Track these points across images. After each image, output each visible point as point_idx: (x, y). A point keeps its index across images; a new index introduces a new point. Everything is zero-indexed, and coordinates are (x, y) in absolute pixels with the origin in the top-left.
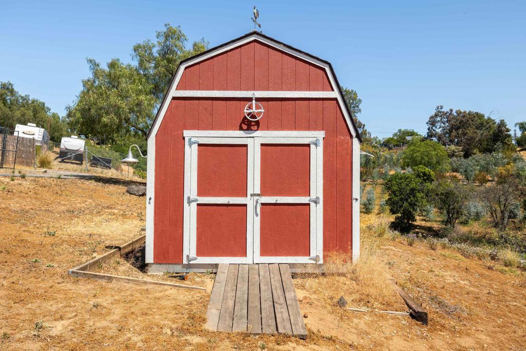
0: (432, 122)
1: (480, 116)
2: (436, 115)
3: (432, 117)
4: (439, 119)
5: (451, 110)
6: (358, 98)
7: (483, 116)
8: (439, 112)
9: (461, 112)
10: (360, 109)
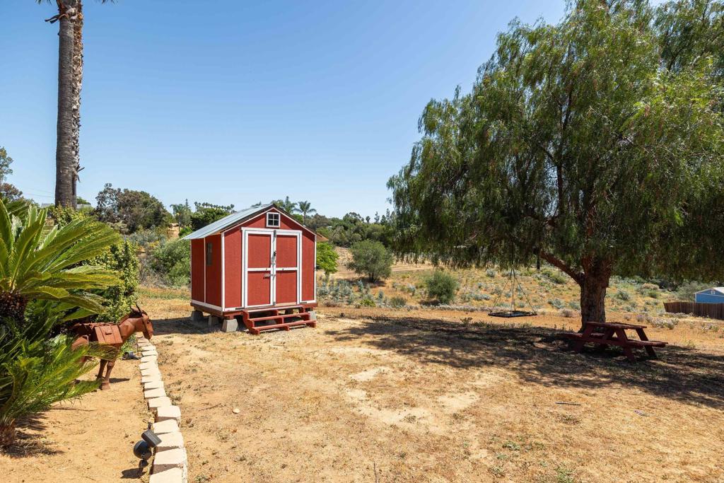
0: (101, 198)
1: (146, 195)
2: (105, 192)
3: (101, 193)
4: (108, 195)
5: (119, 190)
6: (7, 157)
7: (148, 195)
8: (108, 188)
9: (128, 192)
10: (11, 170)
